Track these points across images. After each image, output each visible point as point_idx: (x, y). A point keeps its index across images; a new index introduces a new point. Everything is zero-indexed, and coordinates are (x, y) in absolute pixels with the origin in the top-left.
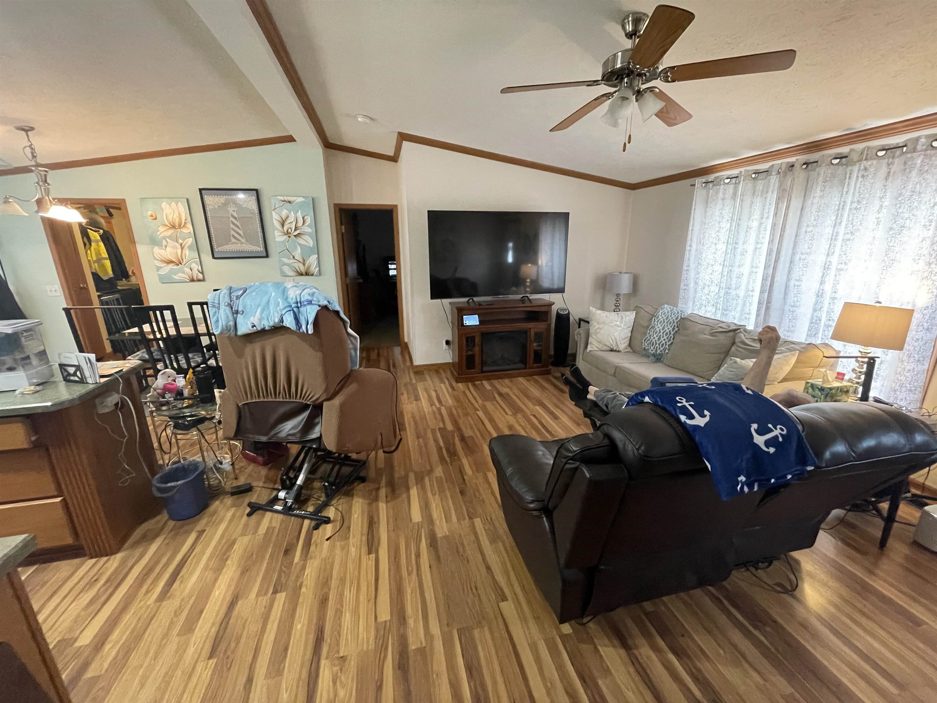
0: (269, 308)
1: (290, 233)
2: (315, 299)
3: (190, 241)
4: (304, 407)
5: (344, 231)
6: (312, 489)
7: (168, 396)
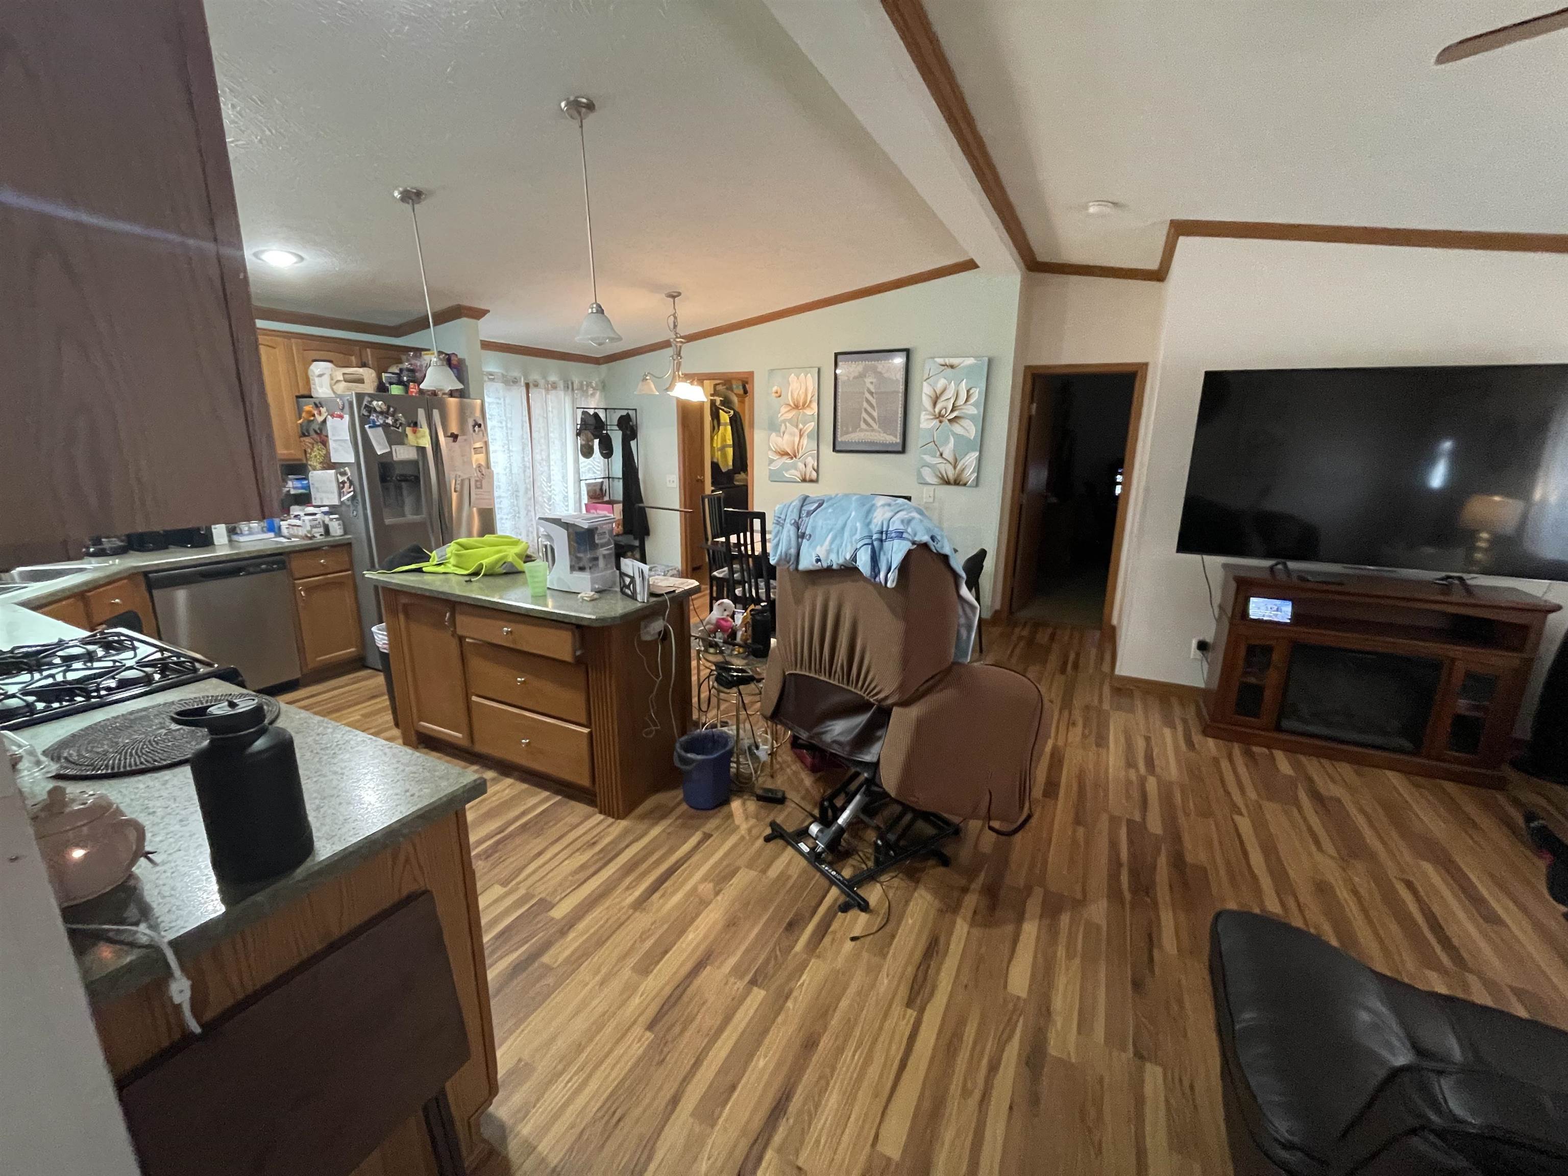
0: (842, 537)
1: (943, 416)
2: (909, 530)
3: (812, 425)
4: (860, 707)
5: (1034, 412)
6: (861, 839)
7: (719, 635)
